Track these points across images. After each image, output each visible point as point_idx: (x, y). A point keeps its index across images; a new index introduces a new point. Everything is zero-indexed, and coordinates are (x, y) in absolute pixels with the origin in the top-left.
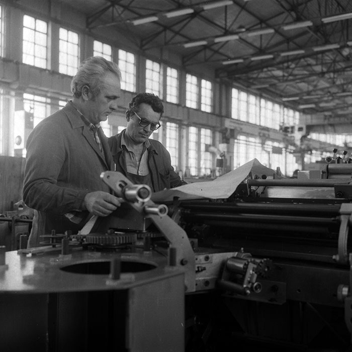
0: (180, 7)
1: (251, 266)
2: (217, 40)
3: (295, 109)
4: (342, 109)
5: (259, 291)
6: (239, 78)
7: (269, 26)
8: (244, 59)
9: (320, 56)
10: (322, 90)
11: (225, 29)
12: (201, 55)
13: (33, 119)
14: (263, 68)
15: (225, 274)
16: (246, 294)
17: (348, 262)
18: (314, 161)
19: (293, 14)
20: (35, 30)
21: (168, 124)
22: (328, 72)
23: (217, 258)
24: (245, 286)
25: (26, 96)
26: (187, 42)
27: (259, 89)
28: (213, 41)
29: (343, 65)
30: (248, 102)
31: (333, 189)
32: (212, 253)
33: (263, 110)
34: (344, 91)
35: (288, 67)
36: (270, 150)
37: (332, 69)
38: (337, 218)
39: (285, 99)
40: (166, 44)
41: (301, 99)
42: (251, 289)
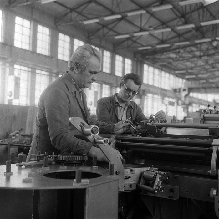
0: (113, 13)
1: (158, 176)
2: (136, 34)
3: (183, 78)
4: (212, 79)
5: (163, 191)
6: (149, 58)
7: (167, 27)
8: (152, 47)
9: (199, 46)
10: (200, 66)
11: (140, 28)
12: (126, 44)
13: (20, 81)
14: (163, 52)
15: (142, 180)
16: (155, 193)
17: (217, 174)
18: (194, 110)
19: (183, 19)
20: (22, 26)
21: (104, 86)
22: (204, 56)
23: (138, 171)
24: (154, 188)
25: (16, 66)
26: (117, 35)
27: (161, 65)
28: (133, 35)
29: (213, 51)
30: (154, 73)
31: (208, 130)
32: (135, 168)
33: (163, 78)
34: (214, 68)
35: (179, 52)
36: (167, 103)
37: (206, 54)
38: (211, 148)
39: (177, 72)
40: (104, 36)
41: (187, 72)
42: (158, 190)
